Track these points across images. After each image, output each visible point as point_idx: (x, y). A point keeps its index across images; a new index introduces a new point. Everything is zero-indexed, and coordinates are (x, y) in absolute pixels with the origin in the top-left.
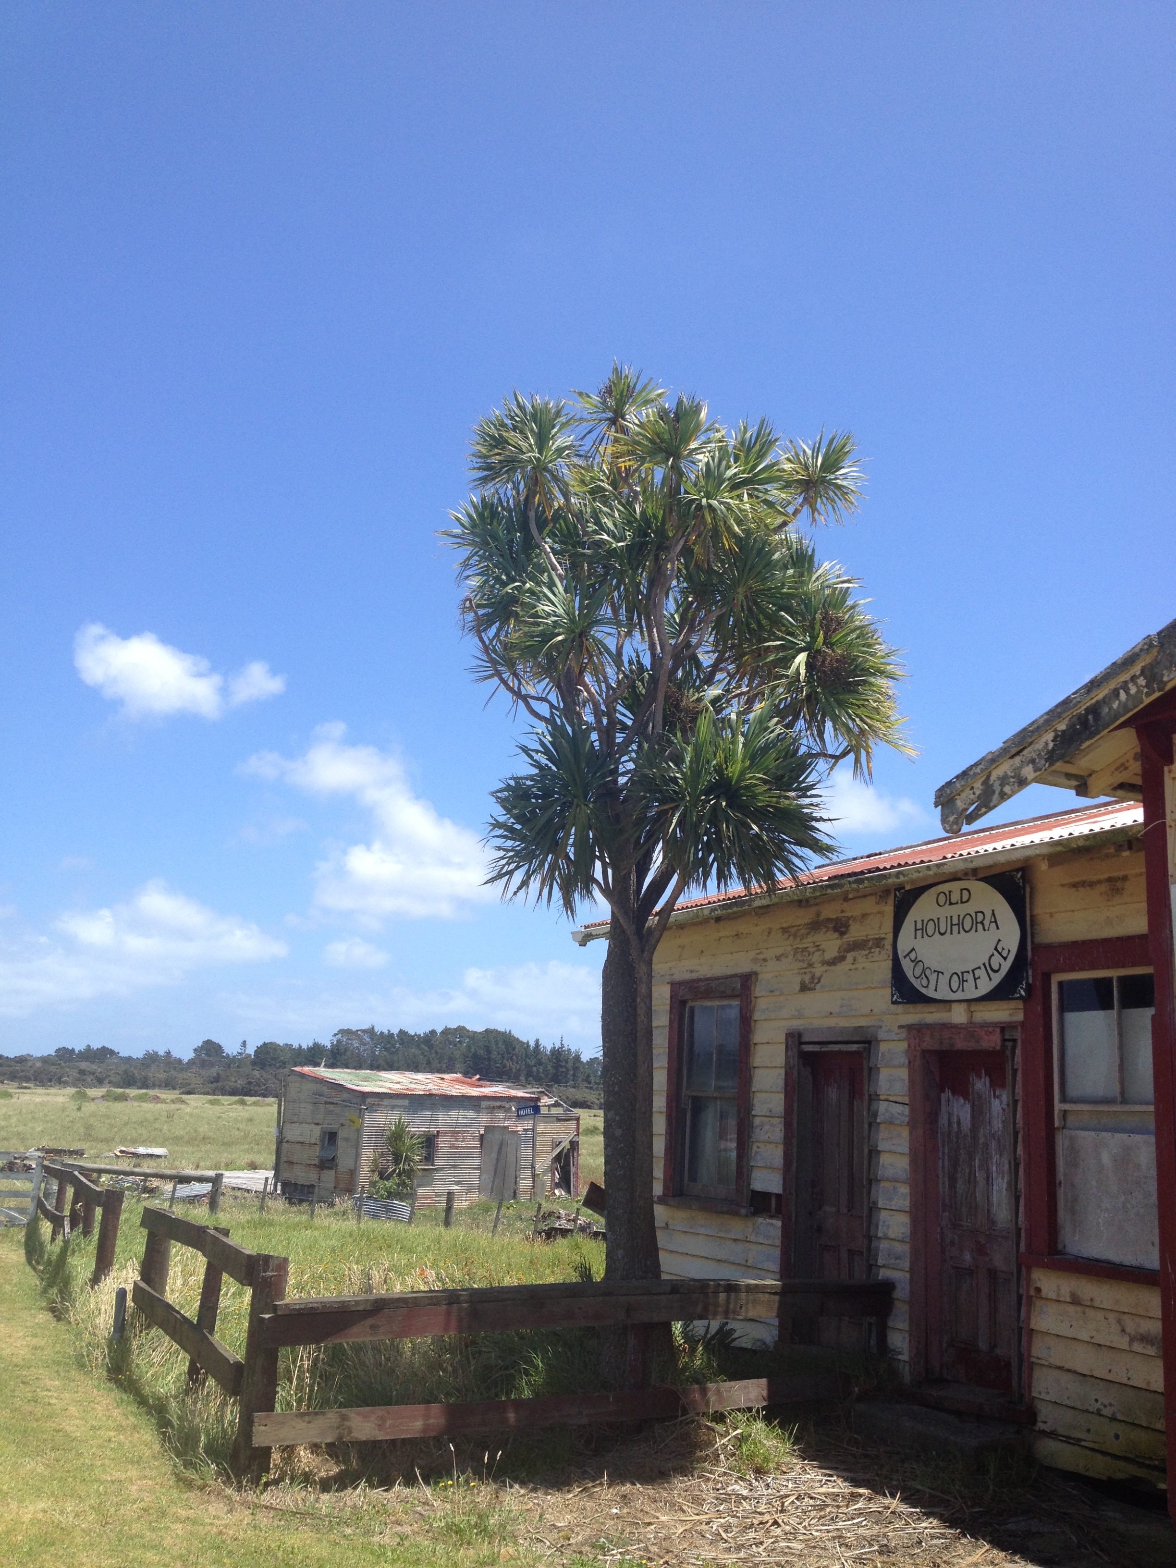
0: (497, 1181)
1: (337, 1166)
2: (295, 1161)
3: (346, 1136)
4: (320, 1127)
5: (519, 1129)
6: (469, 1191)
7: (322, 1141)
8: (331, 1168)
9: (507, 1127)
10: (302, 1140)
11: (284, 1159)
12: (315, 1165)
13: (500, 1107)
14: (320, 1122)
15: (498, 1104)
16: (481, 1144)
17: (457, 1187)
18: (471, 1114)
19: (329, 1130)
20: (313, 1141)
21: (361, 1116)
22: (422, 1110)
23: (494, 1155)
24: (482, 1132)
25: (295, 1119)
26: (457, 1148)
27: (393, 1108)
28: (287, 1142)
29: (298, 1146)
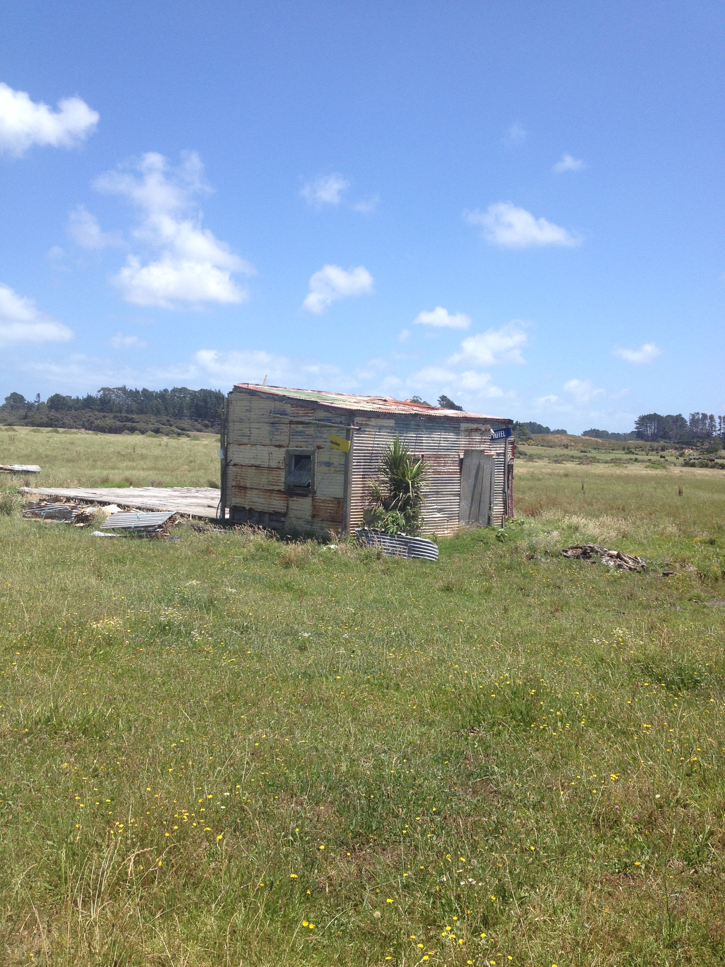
0: (473, 507)
1: (315, 492)
2: (248, 485)
3: (326, 460)
4: (283, 450)
5: (493, 453)
6: (450, 518)
7: (288, 465)
8: (305, 496)
9: (483, 451)
10: (257, 463)
11: (231, 483)
12: (279, 491)
13: (477, 430)
14: (285, 443)
15: (475, 426)
16: (461, 469)
17: (439, 515)
18: (451, 436)
19: (296, 453)
20: (274, 464)
21: (348, 437)
22: (407, 431)
23: (472, 481)
24: (462, 457)
25: (245, 440)
26: (439, 473)
27: (380, 428)
28: (235, 465)
29: (251, 471)
